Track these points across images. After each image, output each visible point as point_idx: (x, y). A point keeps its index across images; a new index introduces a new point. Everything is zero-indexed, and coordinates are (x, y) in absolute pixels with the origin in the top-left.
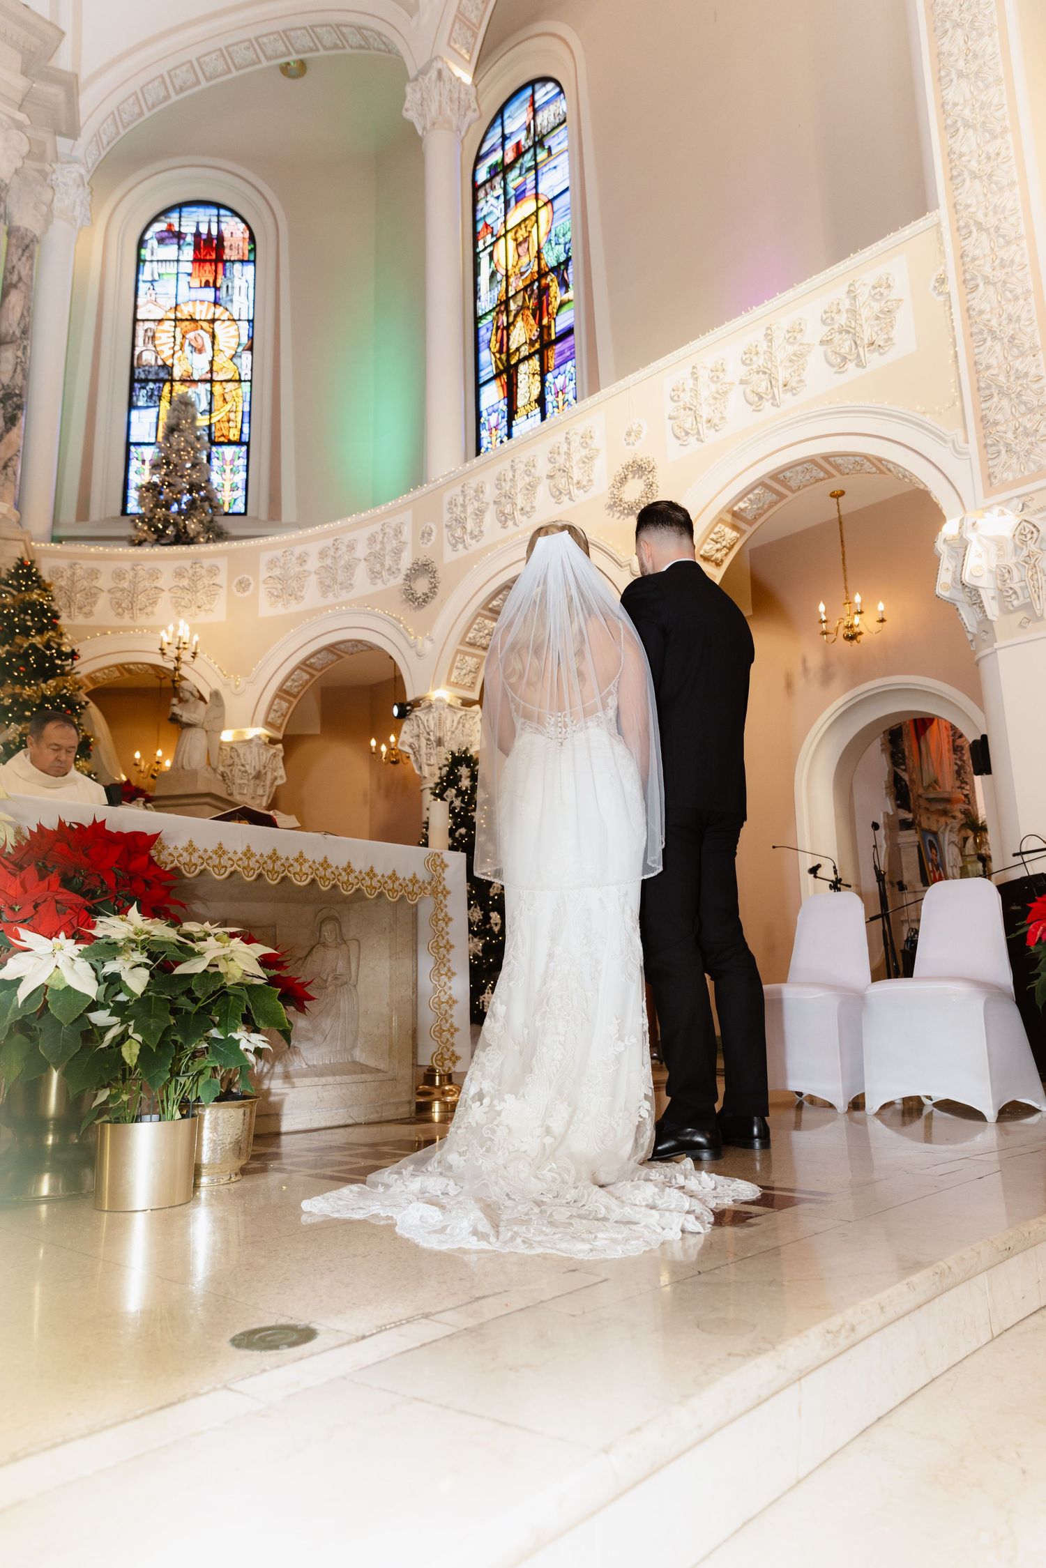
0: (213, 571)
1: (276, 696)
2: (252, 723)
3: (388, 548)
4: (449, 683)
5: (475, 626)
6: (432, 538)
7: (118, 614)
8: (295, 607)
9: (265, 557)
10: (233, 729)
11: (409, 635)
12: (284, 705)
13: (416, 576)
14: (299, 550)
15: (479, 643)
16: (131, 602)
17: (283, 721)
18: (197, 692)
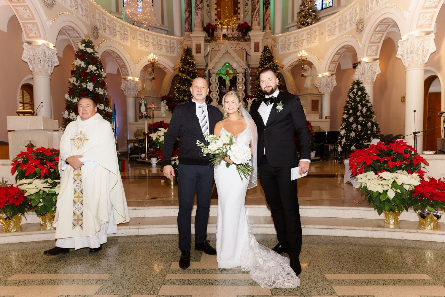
0: (315, 32)
1: (331, 63)
2: (325, 72)
3: (354, 16)
4: (367, 56)
5: (373, 37)
6: (363, 11)
7: (295, 48)
8: (334, 37)
9: (327, 24)
10: (321, 73)
11: (358, 42)
12: (334, 65)
13: (359, 24)
14: (334, 20)
15: (376, 42)
16: (298, 44)
17: (335, 69)
18: (309, 67)
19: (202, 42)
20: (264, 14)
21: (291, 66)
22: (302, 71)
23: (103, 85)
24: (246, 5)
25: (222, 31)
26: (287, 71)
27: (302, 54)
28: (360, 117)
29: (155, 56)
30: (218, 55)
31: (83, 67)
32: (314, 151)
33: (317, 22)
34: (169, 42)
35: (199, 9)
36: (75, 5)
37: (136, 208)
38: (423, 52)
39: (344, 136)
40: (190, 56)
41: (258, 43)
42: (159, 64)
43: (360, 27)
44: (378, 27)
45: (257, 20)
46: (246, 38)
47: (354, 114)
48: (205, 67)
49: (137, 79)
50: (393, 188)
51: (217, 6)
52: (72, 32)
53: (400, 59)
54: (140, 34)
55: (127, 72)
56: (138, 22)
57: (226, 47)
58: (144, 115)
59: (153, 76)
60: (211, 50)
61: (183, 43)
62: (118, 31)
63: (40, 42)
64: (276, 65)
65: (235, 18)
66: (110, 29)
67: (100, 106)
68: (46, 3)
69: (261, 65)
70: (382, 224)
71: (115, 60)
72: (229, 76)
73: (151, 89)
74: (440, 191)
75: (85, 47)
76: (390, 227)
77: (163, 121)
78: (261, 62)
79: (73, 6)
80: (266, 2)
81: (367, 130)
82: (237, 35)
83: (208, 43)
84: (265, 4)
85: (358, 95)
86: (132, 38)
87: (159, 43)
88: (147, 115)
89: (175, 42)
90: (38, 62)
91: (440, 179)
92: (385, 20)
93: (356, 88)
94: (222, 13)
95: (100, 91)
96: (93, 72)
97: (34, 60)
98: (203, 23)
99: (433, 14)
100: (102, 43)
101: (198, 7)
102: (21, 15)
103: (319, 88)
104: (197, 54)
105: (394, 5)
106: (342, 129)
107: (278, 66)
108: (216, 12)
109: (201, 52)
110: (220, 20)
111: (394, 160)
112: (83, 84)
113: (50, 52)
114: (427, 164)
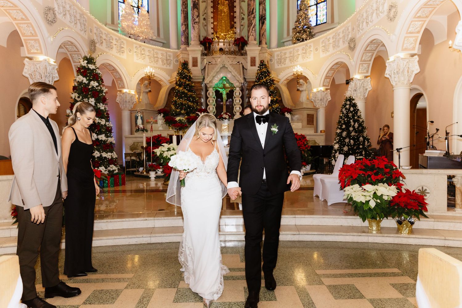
0: (310, 48)
1: (325, 78)
2: (320, 86)
3: (346, 34)
4: (358, 73)
5: (364, 56)
6: (355, 30)
7: (291, 63)
8: (328, 54)
9: (321, 41)
10: (315, 88)
11: (350, 60)
12: (328, 80)
13: (351, 42)
14: (328, 37)
15: (366, 60)
16: (293, 59)
17: (329, 84)
18: (304, 82)
19: (199, 56)
20: (260, 29)
21: (286, 80)
22: (298, 86)
23: (104, 100)
24: (242, 20)
25: (218, 45)
26: (283, 85)
27: (297, 69)
28: (352, 132)
29: (151, 69)
30: (215, 69)
31: (85, 83)
32: (309, 165)
33: (312, 38)
34: (165, 55)
35: (196, 23)
36: (74, 20)
37: (147, 218)
38: (408, 72)
39: (338, 150)
40: (187, 70)
41: (255, 58)
42: (155, 76)
43: (352, 46)
44: (369, 47)
45: (253, 35)
46: (242, 52)
47: (347, 129)
48: (202, 80)
49: (133, 92)
50: (374, 199)
51: (213, 19)
52: (71, 46)
53: (388, 78)
54: (136, 47)
55: (123, 85)
56: (134, 35)
57: (223, 61)
58: (141, 128)
59: (150, 89)
60: (208, 64)
61: (179, 56)
62: (115, 44)
63: (41, 58)
64: (272, 80)
65: (232, 32)
66: (107, 42)
67: (102, 121)
68: (48, 20)
69: (257, 79)
70: (366, 230)
71: (111, 73)
72: (226, 90)
73: (147, 103)
74: (413, 201)
75: (87, 63)
76: (373, 233)
77: (161, 135)
78: (258, 76)
79: (72, 21)
80: (262, 17)
81: (359, 144)
82: (234, 49)
83: (205, 57)
84: (261, 19)
85: (351, 111)
86: (128, 51)
87: (155, 56)
88: (144, 128)
89: (171, 54)
90: (39, 77)
91: (414, 191)
92: (375, 41)
93: (349, 104)
94: (218, 27)
95: (102, 106)
96: (94, 88)
97: (35, 76)
98: (200, 36)
99: (416, 38)
100: (99, 56)
101: (195, 21)
102: (24, 32)
103: (314, 102)
104: (194, 67)
105: (382, 28)
106: (336, 143)
107: (275, 81)
108: (213, 26)
109: (198, 66)
110: (216, 33)
111: (376, 174)
112: (85, 100)
113: (51, 68)
114: (404, 178)
